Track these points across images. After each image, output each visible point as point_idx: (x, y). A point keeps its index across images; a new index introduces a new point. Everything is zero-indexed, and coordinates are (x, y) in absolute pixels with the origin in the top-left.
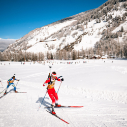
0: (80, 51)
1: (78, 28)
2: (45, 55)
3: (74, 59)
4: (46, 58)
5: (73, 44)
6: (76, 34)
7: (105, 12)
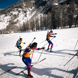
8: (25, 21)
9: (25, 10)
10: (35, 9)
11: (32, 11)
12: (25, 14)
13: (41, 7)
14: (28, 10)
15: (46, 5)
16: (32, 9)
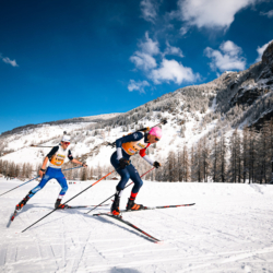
0: (95, 168)
1: (96, 133)
2: (34, 168)
3: (83, 179)
4: (35, 173)
5: (85, 157)
6: (92, 142)
7: (135, 120)
8: (175, 150)
9: (182, 117)
10: (214, 115)
11: (206, 121)
12: (179, 128)
13: (236, 108)
14: (193, 115)
15: (257, 101)
16: (204, 115)
